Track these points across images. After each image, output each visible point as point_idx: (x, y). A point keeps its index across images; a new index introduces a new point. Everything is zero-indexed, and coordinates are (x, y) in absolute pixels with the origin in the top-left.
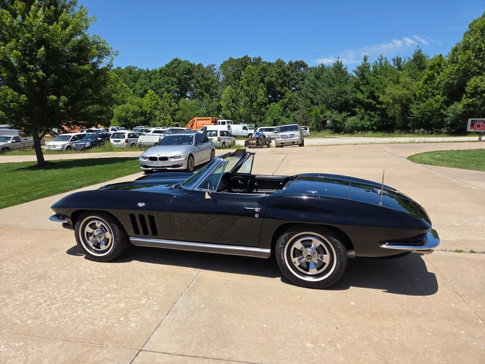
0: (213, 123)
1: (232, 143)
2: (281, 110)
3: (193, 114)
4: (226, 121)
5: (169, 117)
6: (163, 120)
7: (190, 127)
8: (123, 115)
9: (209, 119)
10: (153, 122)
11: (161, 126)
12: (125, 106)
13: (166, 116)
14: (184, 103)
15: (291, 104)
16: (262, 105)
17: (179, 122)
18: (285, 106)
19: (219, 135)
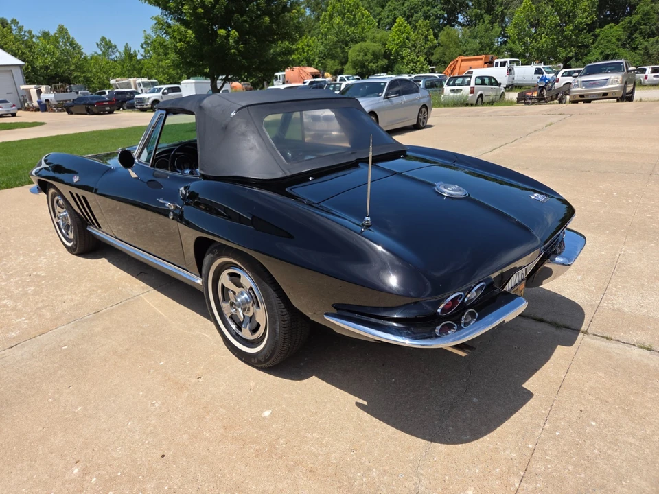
0: (486, 65)
1: (498, 97)
2: (624, 37)
3: (459, 51)
4: (508, 60)
5: (422, 58)
6: (414, 63)
7: (450, 72)
8: (360, 58)
9: (481, 59)
10: (398, 66)
11: (408, 73)
12: (363, 44)
13: (418, 57)
14: (448, 34)
15: (645, 24)
16: (584, 29)
17: (436, 65)
18: (633, 29)
19: (473, 84)
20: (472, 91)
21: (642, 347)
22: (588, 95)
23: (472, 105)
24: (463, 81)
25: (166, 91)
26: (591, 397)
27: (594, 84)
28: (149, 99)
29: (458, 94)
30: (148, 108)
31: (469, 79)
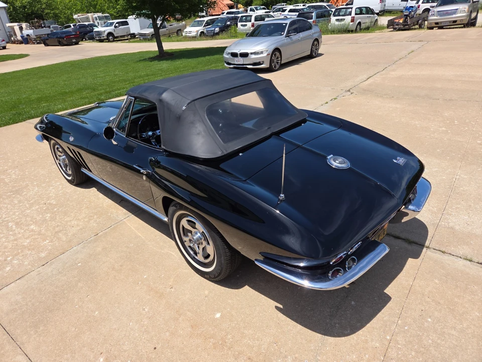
19: (353, 14)
20: (353, 20)
21: (466, 259)
22: (441, 22)
23: (352, 31)
24: (346, 11)
25: (117, 25)
26: (429, 300)
27: (447, 13)
28: (104, 31)
29: (342, 23)
30: (105, 39)
31: (350, 10)
